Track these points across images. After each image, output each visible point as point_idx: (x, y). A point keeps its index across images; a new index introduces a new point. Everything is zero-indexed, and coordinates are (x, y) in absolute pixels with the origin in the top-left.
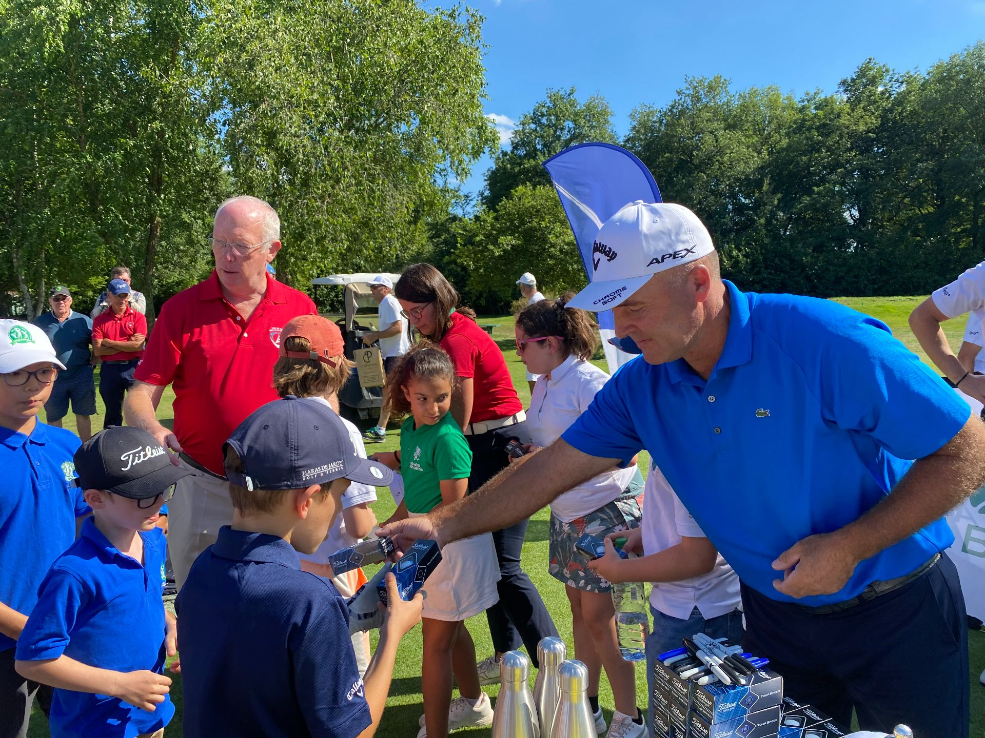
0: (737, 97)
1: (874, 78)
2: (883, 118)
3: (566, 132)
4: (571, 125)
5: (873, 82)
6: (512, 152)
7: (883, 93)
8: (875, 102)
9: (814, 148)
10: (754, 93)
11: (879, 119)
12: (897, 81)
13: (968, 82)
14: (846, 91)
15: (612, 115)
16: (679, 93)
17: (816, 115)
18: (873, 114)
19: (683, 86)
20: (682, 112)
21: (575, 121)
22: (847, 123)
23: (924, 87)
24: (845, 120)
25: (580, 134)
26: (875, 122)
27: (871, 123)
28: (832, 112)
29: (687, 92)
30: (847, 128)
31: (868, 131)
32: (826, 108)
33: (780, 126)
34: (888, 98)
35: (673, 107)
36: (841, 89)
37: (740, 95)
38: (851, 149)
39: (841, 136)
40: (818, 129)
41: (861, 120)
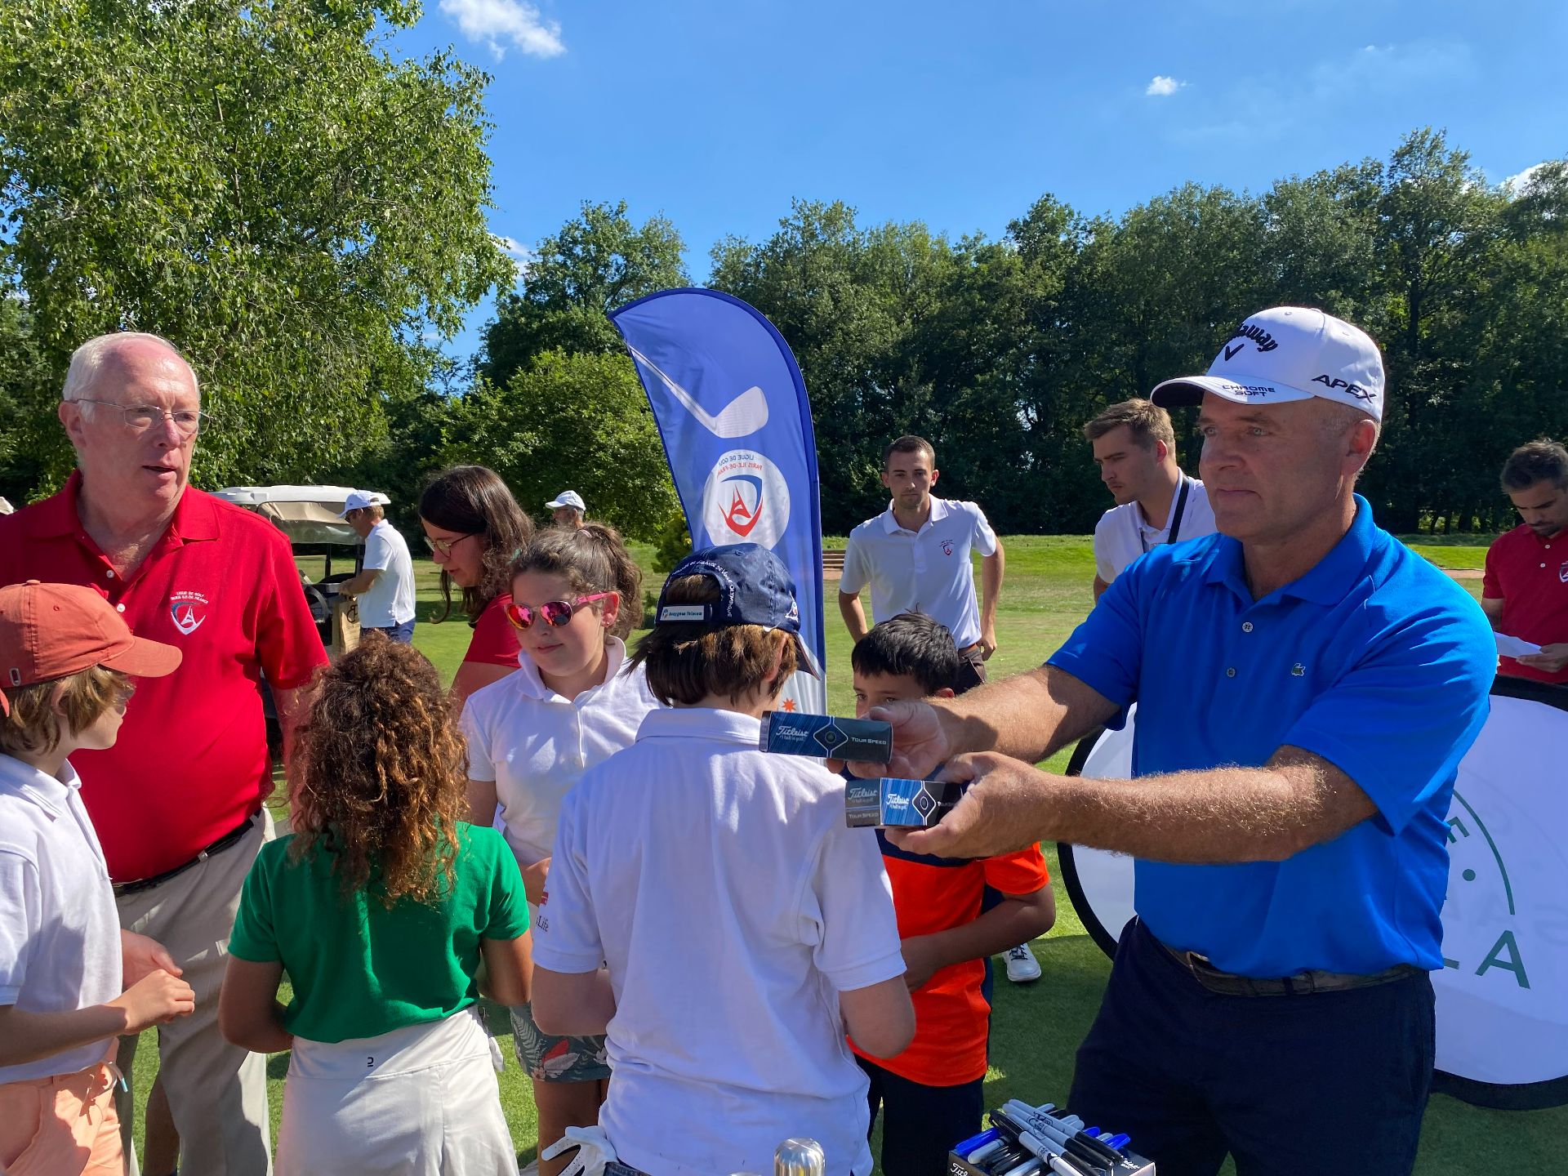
0: (867, 236)
1: (1054, 222)
2: (1067, 278)
3: (612, 270)
4: (621, 261)
5: (1052, 228)
6: (527, 297)
7: (1065, 244)
8: (1056, 256)
9: (977, 316)
10: (891, 231)
11: (1063, 282)
12: (1084, 229)
13: (1173, 238)
14: (1017, 237)
15: (684, 250)
16: (784, 223)
17: (977, 270)
18: (1054, 273)
19: (790, 214)
20: (788, 254)
21: (627, 256)
22: (1020, 284)
23: (1118, 240)
24: (1017, 280)
25: (634, 276)
26: (1057, 285)
27: (1052, 286)
28: (999, 267)
29: (796, 223)
30: (1020, 291)
31: (1048, 298)
32: (992, 261)
33: (928, 283)
34: (1073, 252)
35: (775, 243)
36: (1011, 235)
37: (872, 233)
38: (1025, 323)
39: (1012, 302)
40: (980, 289)
41: (1040, 281)
